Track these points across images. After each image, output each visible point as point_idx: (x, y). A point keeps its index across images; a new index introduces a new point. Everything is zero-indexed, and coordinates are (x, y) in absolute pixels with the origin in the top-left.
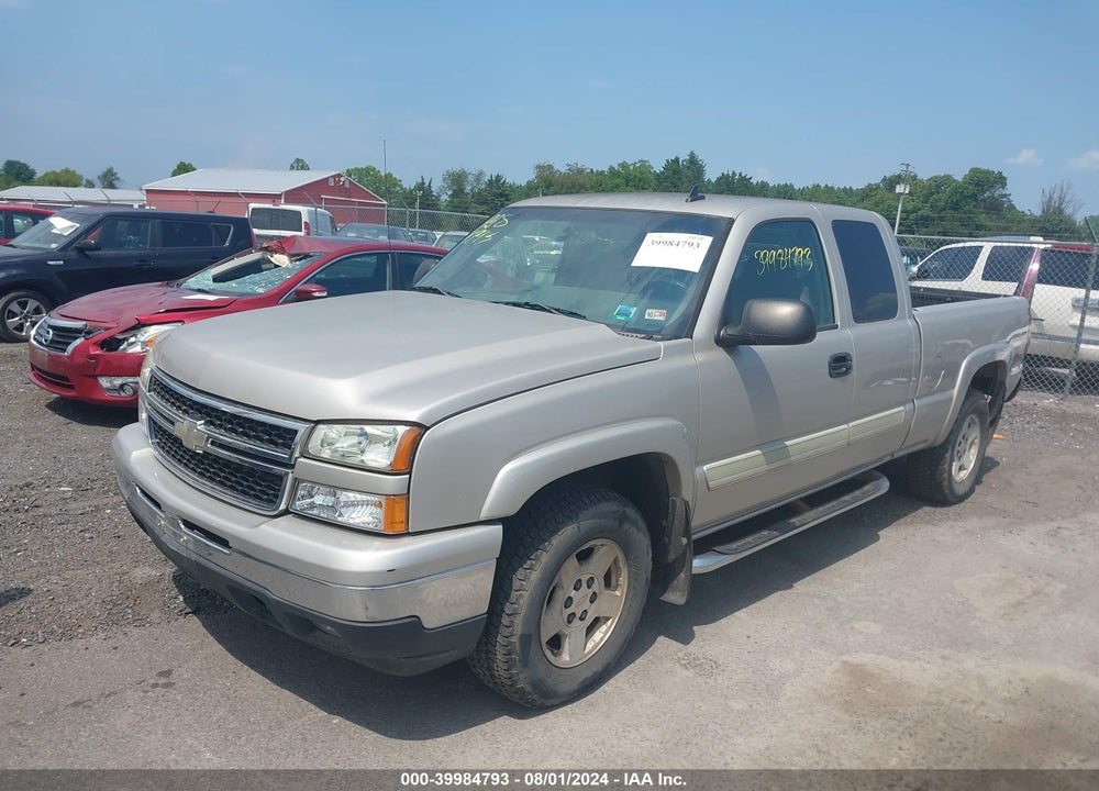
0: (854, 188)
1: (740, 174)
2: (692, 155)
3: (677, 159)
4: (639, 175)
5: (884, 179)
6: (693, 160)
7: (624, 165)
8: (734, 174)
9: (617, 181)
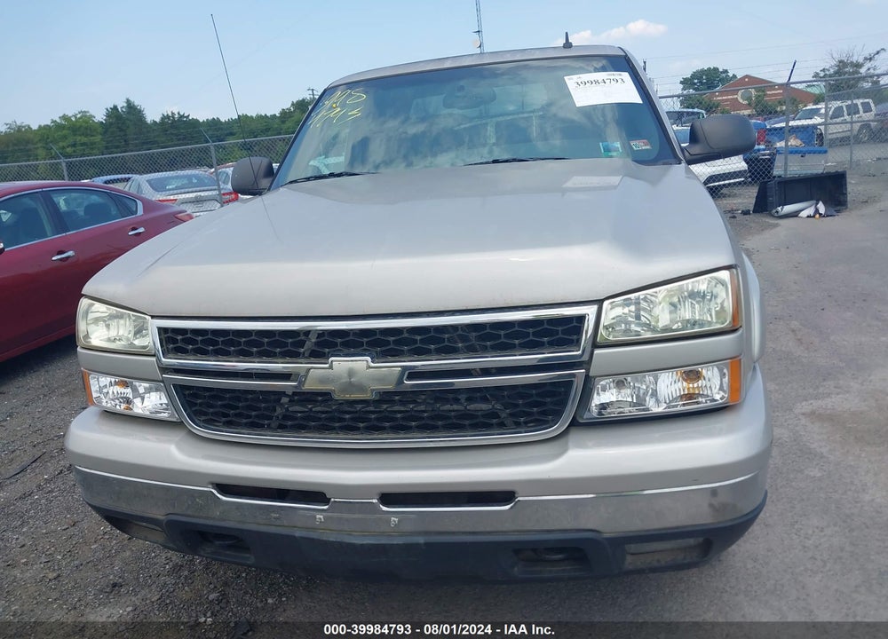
0: (268, 115)
1: (179, 113)
2: (128, 101)
3: (115, 108)
4: (84, 124)
5: (293, 104)
6: (131, 106)
7: (64, 117)
8: (172, 113)
9: (65, 132)
